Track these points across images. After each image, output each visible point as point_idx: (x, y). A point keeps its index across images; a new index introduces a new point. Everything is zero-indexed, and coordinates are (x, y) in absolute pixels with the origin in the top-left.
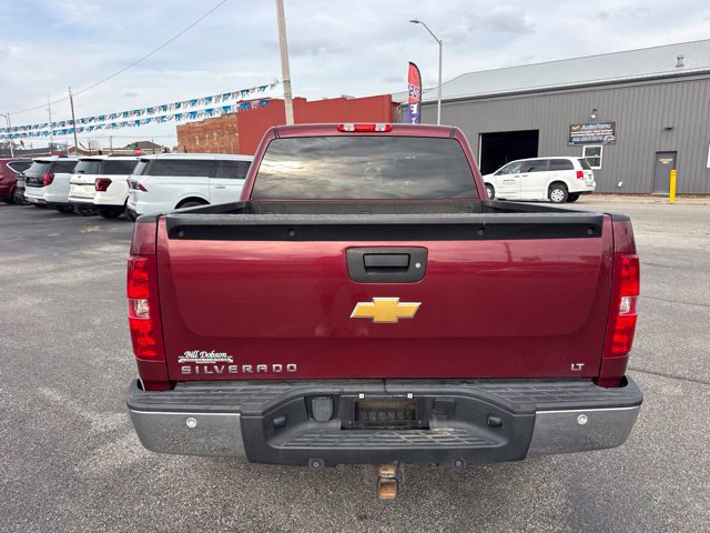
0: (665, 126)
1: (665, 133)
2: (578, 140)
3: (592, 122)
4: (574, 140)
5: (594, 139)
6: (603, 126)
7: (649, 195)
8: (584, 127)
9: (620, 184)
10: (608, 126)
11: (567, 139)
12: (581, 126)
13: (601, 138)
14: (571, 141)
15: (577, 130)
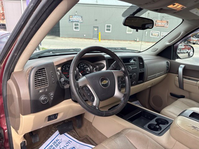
0: (95, 19)
1: (95, 21)
2: (72, 21)
3: (75, 15)
4: (71, 20)
5: (77, 21)
6: (79, 17)
7: (92, 39)
8: (73, 17)
9: (85, 35)
10: (80, 17)
11: (68, 20)
12: (73, 16)
13: (78, 21)
14: (70, 21)
15: (72, 17)
